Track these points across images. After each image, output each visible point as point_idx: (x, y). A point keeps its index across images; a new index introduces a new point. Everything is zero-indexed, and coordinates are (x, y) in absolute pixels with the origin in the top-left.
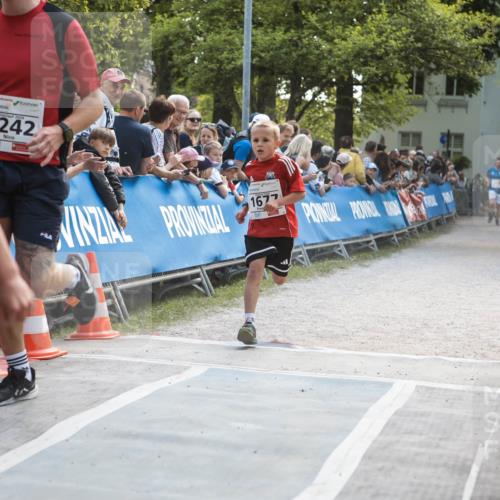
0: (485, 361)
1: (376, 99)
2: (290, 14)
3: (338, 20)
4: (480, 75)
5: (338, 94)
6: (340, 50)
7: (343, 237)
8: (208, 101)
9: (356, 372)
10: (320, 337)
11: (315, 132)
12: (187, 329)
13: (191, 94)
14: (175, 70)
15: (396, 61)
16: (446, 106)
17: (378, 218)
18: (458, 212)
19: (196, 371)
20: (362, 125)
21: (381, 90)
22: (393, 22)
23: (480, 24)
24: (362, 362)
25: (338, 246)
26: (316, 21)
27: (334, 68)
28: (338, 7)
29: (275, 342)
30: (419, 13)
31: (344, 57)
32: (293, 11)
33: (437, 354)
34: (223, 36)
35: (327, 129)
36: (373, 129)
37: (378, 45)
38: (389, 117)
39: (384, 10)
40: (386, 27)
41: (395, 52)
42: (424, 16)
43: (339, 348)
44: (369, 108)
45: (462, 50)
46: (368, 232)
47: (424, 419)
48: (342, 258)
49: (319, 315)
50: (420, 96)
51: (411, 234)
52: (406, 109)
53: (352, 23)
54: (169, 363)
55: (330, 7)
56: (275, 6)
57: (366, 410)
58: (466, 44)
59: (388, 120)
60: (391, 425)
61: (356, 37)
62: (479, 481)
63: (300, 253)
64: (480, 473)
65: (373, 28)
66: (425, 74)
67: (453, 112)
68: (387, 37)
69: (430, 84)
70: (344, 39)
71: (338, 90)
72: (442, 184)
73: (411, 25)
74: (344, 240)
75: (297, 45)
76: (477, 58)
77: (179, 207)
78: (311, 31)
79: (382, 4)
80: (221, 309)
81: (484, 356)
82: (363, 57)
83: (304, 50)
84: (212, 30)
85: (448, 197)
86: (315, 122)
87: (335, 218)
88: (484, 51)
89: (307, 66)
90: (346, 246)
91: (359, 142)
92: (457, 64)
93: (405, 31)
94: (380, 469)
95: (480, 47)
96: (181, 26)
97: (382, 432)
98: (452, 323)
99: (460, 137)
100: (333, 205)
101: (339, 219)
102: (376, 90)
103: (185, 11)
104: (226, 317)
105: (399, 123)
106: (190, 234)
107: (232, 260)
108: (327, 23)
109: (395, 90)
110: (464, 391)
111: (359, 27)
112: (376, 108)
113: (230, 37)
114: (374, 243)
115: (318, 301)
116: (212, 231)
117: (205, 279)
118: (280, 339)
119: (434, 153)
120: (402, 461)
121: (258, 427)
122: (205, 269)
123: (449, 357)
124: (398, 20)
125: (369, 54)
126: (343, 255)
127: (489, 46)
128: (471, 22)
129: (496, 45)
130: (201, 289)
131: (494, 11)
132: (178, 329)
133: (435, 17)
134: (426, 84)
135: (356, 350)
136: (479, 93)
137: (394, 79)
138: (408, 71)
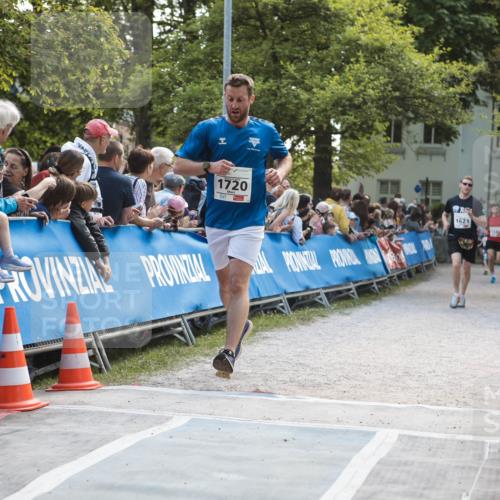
0: (467, 409)
1: (354, 148)
2: (268, 64)
3: (316, 69)
4: (458, 124)
5: (317, 143)
6: (318, 99)
7: (323, 286)
9: (338, 421)
10: (302, 386)
12: (168, 378)
13: (171, 144)
14: (154, 120)
15: (374, 109)
16: (425, 154)
17: (357, 265)
18: (437, 259)
19: (179, 421)
20: (341, 173)
21: (360, 137)
22: (372, 71)
23: (457, 74)
24: (344, 411)
25: (318, 294)
26: (295, 71)
27: (313, 117)
28: (316, 57)
29: (257, 391)
30: (397, 63)
31: (323, 106)
32: (271, 61)
33: (419, 403)
34: (203, 86)
35: (306, 178)
36: (352, 177)
37: (356, 94)
38: (367, 164)
39: (362, 60)
40: (364, 76)
41: (373, 101)
42: (401, 65)
43: (321, 397)
44: (348, 156)
45: (438, 98)
46: (348, 280)
47: (407, 468)
48: (322, 306)
49: (301, 364)
50: (398, 144)
51: (390, 281)
52: (385, 158)
53: (330, 73)
54: (151, 413)
55: (309, 57)
56: (254, 57)
57: (349, 460)
58: (444, 93)
59: (367, 168)
60: (374, 475)
61: (335, 86)
63: (281, 301)
65: (351, 78)
66: (404, 123)
67: (431, 160)
68: (365, 87)
69: (408, 132)
70: (323, 89)
71: (316, 138)
72: (421, 232)
73: (389, 74)
74: (324, 288)
75: (276, 95)
76: (454, 106)
77: (160, 257)
78: (289, 80)
79: (360, 54)
80: (202, 358)
81: (466, 404)
82: (341, 106)
83: (283, 100)
84: (191, 80)
85: (427, 245)
87: (315, 266)
88: (460, 99)
89: (286, 115)
90: (327, 294)
92: (435, 112)
93: (383, 80)
95: (458, 96)
96: (161, 76)
97: (364, 484)
98: (434, 372)
99: (438, 185)
100: (313, 254)
101: (319, 268)
102: (354, 137)
103: (164, 61)
105: (378, 171)
106: (171, 283)
108: (305, 73)
109: (373, 136)
110: (446, 440)
111: (337, 77)
112: (355, 156)
113: (210, 87)
114: (354, 291)
115: (299, 350)
116: (193, 280)
117: (186, 328)
118: (262, 389)
121: (242, 478)
122: (186, 318)
123: (432, 405)
124: (376, 70)
125: (347, 103)
126: (324, 303)
127: (466, 95)
128: (448, 71)
129: (473, 94)
130: (182, 338)
131: (470, 60)
132: (159, 379)
133: (412, 66)
134: (404, 132)
135: (338, 399)
136: (456, 141)
137: (372, 126)
138: (386, 119)
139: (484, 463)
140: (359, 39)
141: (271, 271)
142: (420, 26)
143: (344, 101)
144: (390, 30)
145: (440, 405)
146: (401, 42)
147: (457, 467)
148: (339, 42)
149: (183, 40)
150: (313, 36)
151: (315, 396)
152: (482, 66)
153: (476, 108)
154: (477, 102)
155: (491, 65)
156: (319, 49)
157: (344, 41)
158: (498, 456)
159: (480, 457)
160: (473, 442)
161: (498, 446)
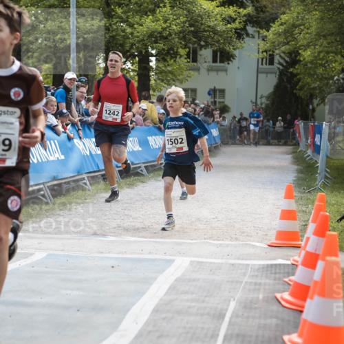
0: (237, 243)
1: (165, 66)
2: (104, 8)
3: (137, 12)
4: (234, 49)
5: (140, 62)
6: (138, 32)
9: (150, 253)
10: (127, 230)
15: (177, 40)
16: (213, 70)
18: (222, 142)
19: (39, 256)
20: (157, 84)
21: (168, 60)
22: (175, 13)
23: (233, 15)
24: (154, 246)
25: (140, 167)
26: (122, 13)
27: (135, 45)
28: (136, 3)
29: (95, 234)
30: (192, 7)
31: (141, 37)
32: (105, 6)
33: (205, 239)
36: (164, 87)
37: (164, 29)
38: (174, 78)
39: (168, 5)
40: (170, 16)
41: (176, 34)
42: (194, 9)
43: (139, 237)
44: (161, 72)
45: (220, 32)
47: (195, 283)
48: (143, 175)
49: (126, 215)
50: (195, 64)
52: (186, 73)
54: (20, 251)
55: (131, 3)
56: (93, 3)
57: (156, 279)
58: (224, 29)
59: (174, 81)
60: (172, 288)
61: (149, 24)
62: (230, 323)
64: (231, 318)
65: (161, 18)
66: (198, 49)
67: (217, 74)
68: (170, 24)
69: (200, 55)
70: (141, 25)
72: (210, 124)
73: (186, 15)
74: (144, 163)
75: (109, 30)
76: (231, 37)
78: (118, 19)
79: (166, 1)
81: (236, 239)
82: (155, 37)
83: (114, 33)
85: (215, 132)
87: (138, 148)
88: (236, 32)
89: (116, 44)
90: (146, 167)
91: (154, 95)
92: (218, 42)
93: (182, 19)
94: (164, 319)
95: (233, 30)
97: (165, 295)
98: (216, 218)
99: (222, 91)
100: (136, 139)
101: (140, 149)
102: (165, 60)
105: (181, 82)
107: (67, 178)
108: (129, 14)
109: (178, 59)
110: (222, 264)
111: (151, 17)
112: (165, 72)
115: (125, 205)
116: (52, 158)
117: (47, 192)
118: (99, 232)
119: (206, 102)
120: (179, 312)
121: (81, 293)
122: (46, 185)
123: (214, 240)
124: (177, 12)
125: (158, 35)
126: (143, 173)
127: (239, 29)
128: (227, 13)
129: (244, 29)
130: (44, 199)
131: (243, 6)
135: (151, 238)
136: (234, 61)
137: (177, 52)
138: (185, 47)
139: (246, 278)
145: (219, 240)
147: (228, 282)
151: (135, 236)
152: (250, 9)
153: (247, 39)
154: (248, 35)
155: (256, 9)
158: (256, 273)
159: (244, 274)
160: (240, 264)
161: (257, 267)
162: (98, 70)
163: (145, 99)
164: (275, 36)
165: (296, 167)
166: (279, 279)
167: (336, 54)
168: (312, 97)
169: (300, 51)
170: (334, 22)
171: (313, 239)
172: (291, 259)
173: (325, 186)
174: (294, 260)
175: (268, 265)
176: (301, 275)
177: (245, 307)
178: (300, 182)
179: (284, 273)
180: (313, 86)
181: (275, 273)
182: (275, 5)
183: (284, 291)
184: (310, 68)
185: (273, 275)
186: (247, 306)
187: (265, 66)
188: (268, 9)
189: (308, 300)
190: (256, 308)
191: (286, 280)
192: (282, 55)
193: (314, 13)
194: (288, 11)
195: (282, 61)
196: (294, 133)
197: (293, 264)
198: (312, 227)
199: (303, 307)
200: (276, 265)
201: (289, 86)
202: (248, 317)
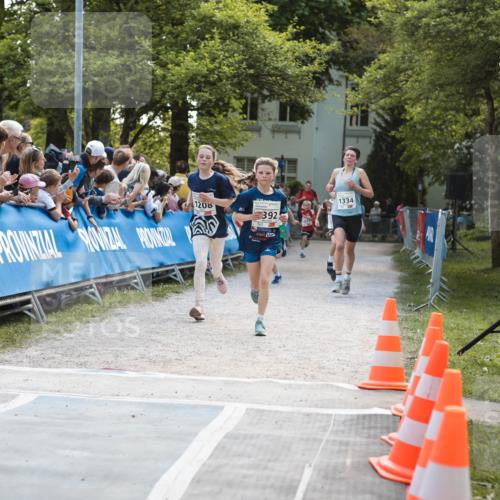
0: (314, 383)
1: (211, 124)
3: (171, 45)
4: (312, 102)
5: (174, 118)
6: (173, 75)
7: (178, 262)
8: (41, 124)
9: (187, 397)
10: (153, 362)
11: (151, 157)
12: (17, 356)
13: (23, 117)
14: (6, 93)
15: (229, 87)
16: (279, 131)
19: (25, 399)
21: (216, 114)
22: (226, 48)
23: (311, 52)
24: (194, 387)
25: (173, 270)
27: (168, 93)
28: (171, 33)
30: (251, 40)
31: (178, 82)
33: (268, 377)
35: (162, 154)
37: (211, 71)
38: (224, 142)
39: (217, 36)
40: (219, 53)
41: (228, 78)
42: (255, 43)
43: (172, 373)
44: (205, 133)
45: (292, 77)
47: (253, 441)
48: (177, 282)
49: (153, 340)
50: (254, 122)
52: (241, 135)
53: (185, 48)
55: (164, 32)
57: (196, 435)
58: (297, 71)
59: (223, 145)
60: (220, 448)
61: (189, 63)
63: (135, 278)
64: (305, 493)
65: (206, 54)
66: (260, 101)
67: (286, 137)
68: (220, 63)
69: (263, 110)
70: (178, 65)
71: (173, 114)
73: (243, 51)
74: (179, 265)
76: (307, 85)
77: (9, 233)
79: (215, 30)
80: (53, 335)
81: (313, 377)
82: (196, 82)
86: (151, 146)
87: (170, 243)
88: (313, 77)
91: (194, 166)
92: (288, 90)
93: (238, 57)
95: (311, 74)
96: (12, 49)
97: (210, 457)
98: (284, 346)
99: (293, 162)
100: (168, 231)
101: (174, 244)
102: (210, 114)
103: (16, 32)
104: (57, 343)
105: (234, 148)
106: (21, 260)
107: (64, 285)
108: (160, 48)
109: (230, 114)
110: (293, 413)
111: (192, 53)
112: (211, 133)
115: (152, 326)
116: (44, 257)
117: (37, 306)
118: (112, 366)
120: (230, 484)
121: (86, 454)
122: (36, 295)
123: (280, 379)
124: (231, 47)
125: (202, 80)
126: (178, 279)
127: (319, 73)
128: (301, 49)
129: (326, 73)
130: (32, 315)
131: (324, 39)
132: (7, 357)
133: (267, 45)
134: (259, 110)
135: (188, 374)
136: (310, 119)
137: (228, 103)
138: (241, 97)
139: (327, 434)
140: (214, 16)
141: (124, 247)
142: (274, 4)
143: (199, 78)
144: (244, 8)
145: (289, 379)
146: (255, 19)
147: (302, 439)
148: (194, 18)
149: (36, 13)
150: (167, 12)
151: (166, 372)
152: (335, 45)
153: (330, 87)
154: (331, 81)
155: (344, 44)
156: (173, 25)
157: (198, 18)
158: (342, 428)
159: (325, 429)
160: (318, 414)
161: (342, 419)
162: (112, 128)
163: (180, 172)
164: (371, 85)
165: (398, 274)
166: (375, 437)
167: (458, 111)
168: (422, 172)
169: (406, 107)
170: (456, 65)
171: (425, 379)
172: (393, 407)
173: (439, 301)
174: (396, 409)
175: (358, 416)
176: (406, 431)
177: (326, 477)
178: (404, 296)
179: (382, 428)
180: (424, 156)
181: (370, 428)
182: (371, 39)
183: (382, 455)
184: (420, 131)
185: (366, 431)
186: (329, 475)
187: (354, 127)
188: (361, 45)
189: (418, 468)
190: (340, 478)
191: (385, 437)
192: (380, 111)
193: (428, 52)
194: (389, 49)
195: (379, 120)
196: (395, 225)
197: (394, 415)
198: (423, 361)
199: (410, 478)
200: (370, 416)
201: (389, 156)
202: (330, 492)
